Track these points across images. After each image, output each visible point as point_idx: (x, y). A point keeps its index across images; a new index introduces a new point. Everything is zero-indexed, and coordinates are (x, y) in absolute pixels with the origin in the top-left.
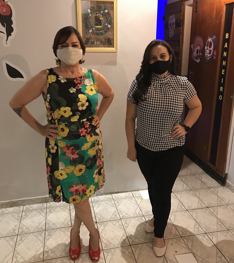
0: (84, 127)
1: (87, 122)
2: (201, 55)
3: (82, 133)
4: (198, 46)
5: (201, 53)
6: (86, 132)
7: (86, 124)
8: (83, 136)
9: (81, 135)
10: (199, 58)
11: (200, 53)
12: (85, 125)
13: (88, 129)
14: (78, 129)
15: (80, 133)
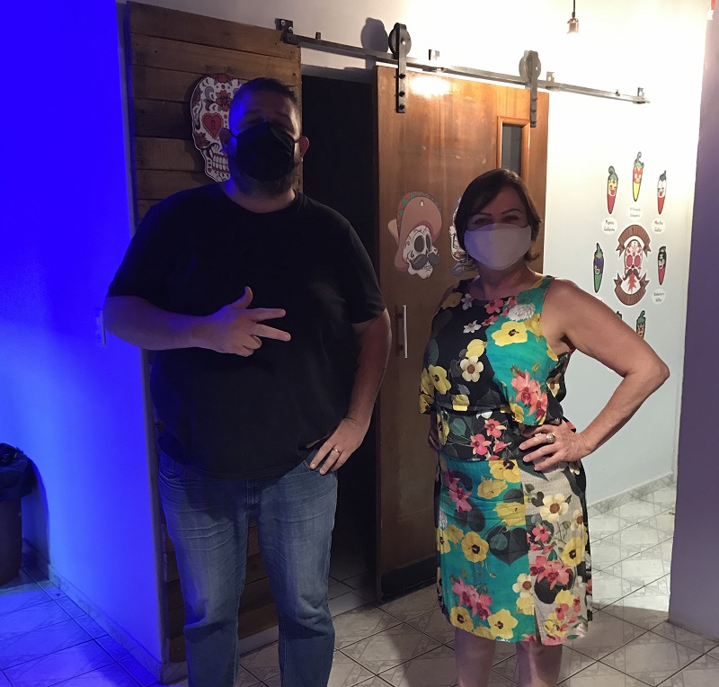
0: (484, 433)
1: (492, 421)
2: (436, 253)
3: (477, 446)
4: (422, 227)
5: (433, 248)
6: (490, 449)
7: (490, 426)
8: (478, 456)
9: (474, 453)
10: (428, 264)
11: (429, 247)
12: (485, 426)
13: (497, 442)
14: (468, 434)
15: (472, 445)
